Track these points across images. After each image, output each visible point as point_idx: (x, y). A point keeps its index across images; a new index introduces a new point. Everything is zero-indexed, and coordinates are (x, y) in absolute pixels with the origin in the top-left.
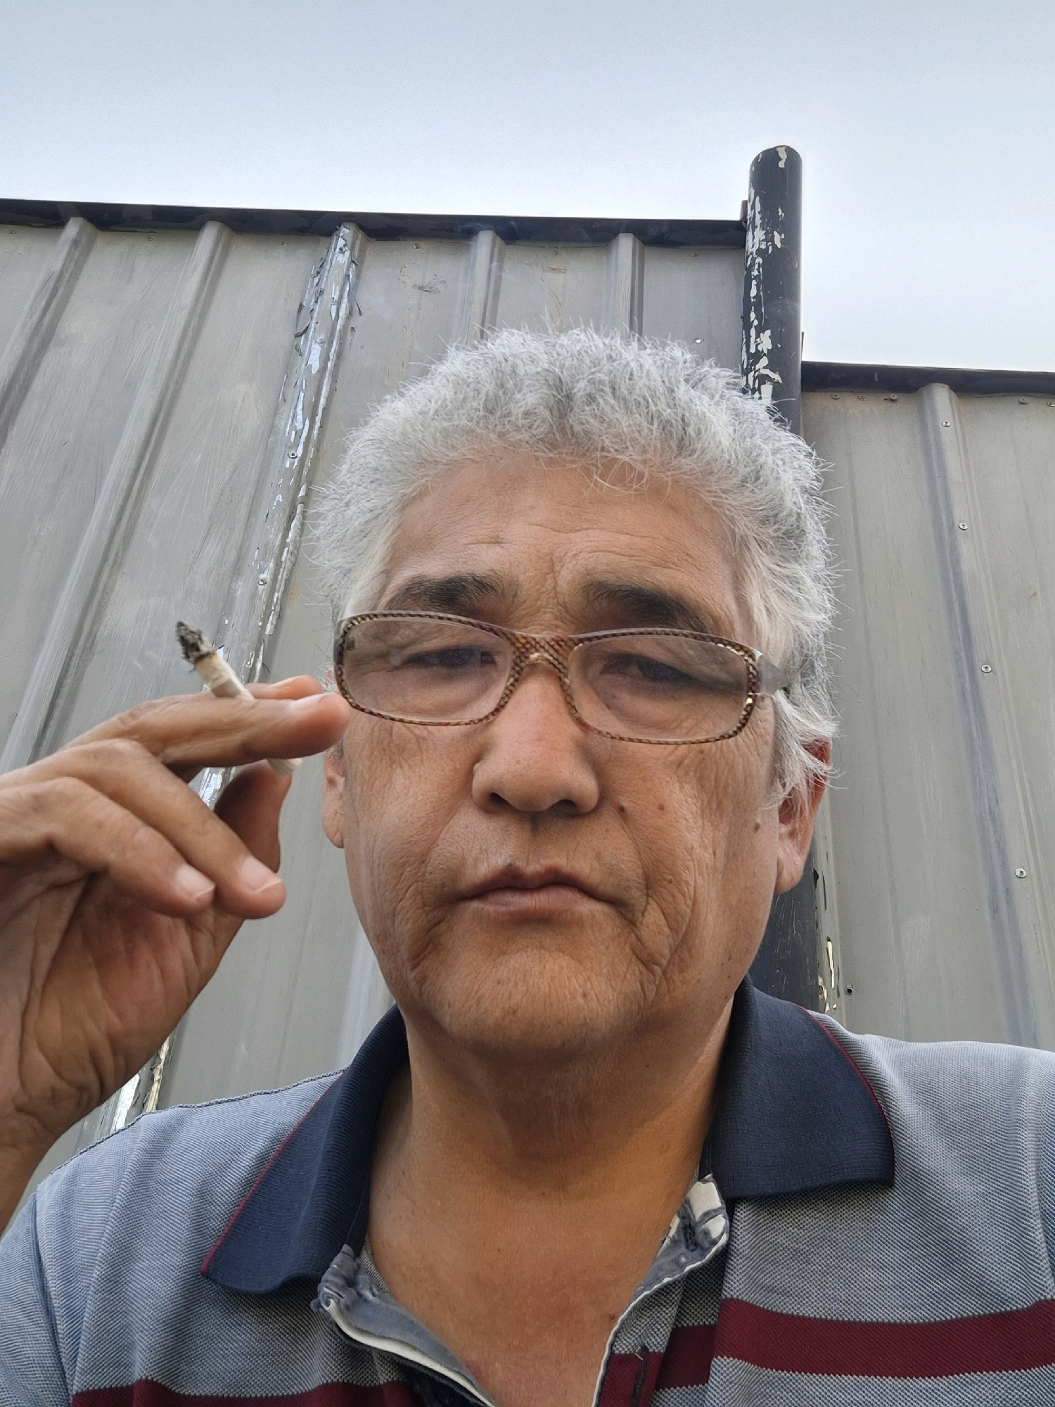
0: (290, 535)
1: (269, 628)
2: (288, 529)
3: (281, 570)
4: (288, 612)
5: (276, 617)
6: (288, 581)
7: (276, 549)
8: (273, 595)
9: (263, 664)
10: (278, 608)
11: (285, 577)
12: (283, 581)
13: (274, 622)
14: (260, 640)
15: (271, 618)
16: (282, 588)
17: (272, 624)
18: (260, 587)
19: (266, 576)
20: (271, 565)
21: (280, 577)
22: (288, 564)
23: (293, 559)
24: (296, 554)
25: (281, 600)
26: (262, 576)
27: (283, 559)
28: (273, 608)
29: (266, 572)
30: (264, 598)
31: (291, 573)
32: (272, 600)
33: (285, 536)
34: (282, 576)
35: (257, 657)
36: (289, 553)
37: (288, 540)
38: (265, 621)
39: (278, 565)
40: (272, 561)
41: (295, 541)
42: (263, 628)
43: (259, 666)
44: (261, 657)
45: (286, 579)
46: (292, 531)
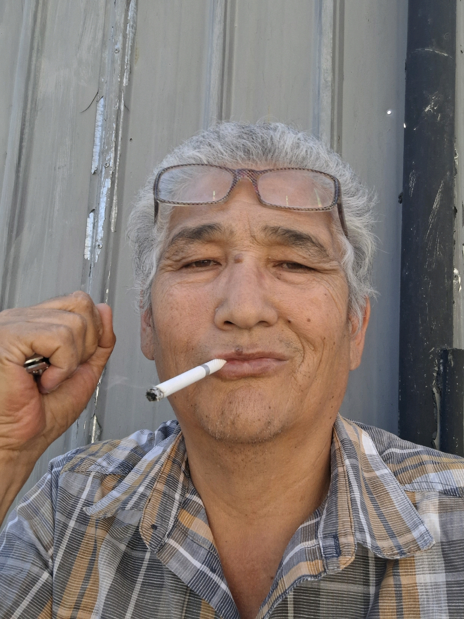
0: (129, 14)
1: (125, 81)
2: (127, 11)
3: (127, 40)
4: (136, 68)
5: (129, 73)
6: (132, 47)
7: (122, 26)
8: (124, 58)
9: (125, 106)
10: (128, 67)
11: (130, 44)
12: (130, 48)
13: (128, 77)
14: (120, 91)
15: (125, 74)
16: (130, 52)
17: (126, 78)
18: (116, 55)
19: (119, 46)
20: (121, 38)
21: (127, 45)
22: (130, 36)
23: (134, 31)
24: (134, 27)
25: (130, 61)
26: (116, 47)
27: (128, 32)
28: (126, 67)
29: (118, 43)
30: (119, 62)
31: (134, 40)
32: (124, 61)
33: (126, 15)
34: (129, 44)
35: (120, 101)
36: (131, 27)
37: (129, 18)
38: (122, 77)
39: (125, 37)
40: (121, 35)
41: (133, 18)
42: (121, 82)
43: (122, 107)
44: (123, 101)
45: (131, 46)
46: (130, 11)
